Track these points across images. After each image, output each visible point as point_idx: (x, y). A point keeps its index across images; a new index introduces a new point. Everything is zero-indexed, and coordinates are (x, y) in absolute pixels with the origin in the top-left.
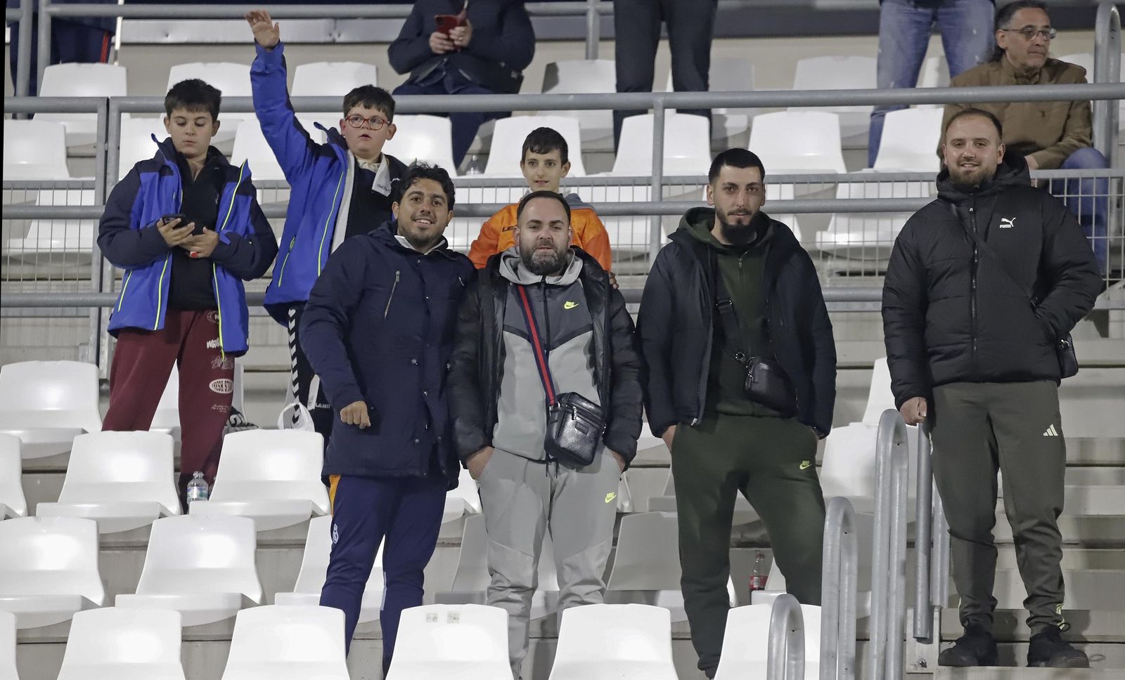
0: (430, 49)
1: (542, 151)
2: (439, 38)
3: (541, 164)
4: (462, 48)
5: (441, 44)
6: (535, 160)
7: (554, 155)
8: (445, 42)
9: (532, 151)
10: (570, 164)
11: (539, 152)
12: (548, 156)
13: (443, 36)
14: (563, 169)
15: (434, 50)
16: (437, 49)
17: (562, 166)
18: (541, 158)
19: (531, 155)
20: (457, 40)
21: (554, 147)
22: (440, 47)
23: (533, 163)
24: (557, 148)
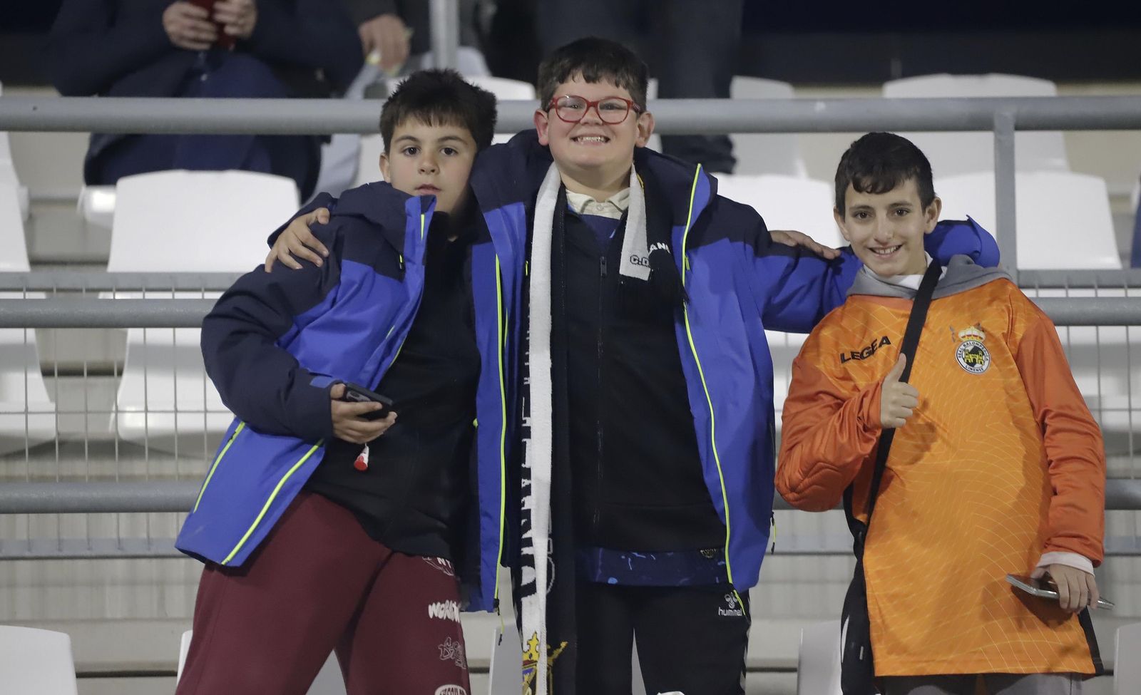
0: (164, 36)
1: (880, 188)
2: (187, 16)
3: (881, 214)
4: (236, 39)
5: (193, 28)
6: (867, 207)
7: (907, 191)
8: (206, 26)
9: (859, 189)
10: (939, 202)
11: (874, 190)
12: (893, 196)
13: (202, 13)
14: (927, 215)
15: (174, 39)
16: (182, 37)
17: (924, 209)
18: (879, 202)
19: (856, 199)
20: (234, 24)
21: (904, 175)
22: (191, 34)
23: (865, 213)
24: (909, 177)
